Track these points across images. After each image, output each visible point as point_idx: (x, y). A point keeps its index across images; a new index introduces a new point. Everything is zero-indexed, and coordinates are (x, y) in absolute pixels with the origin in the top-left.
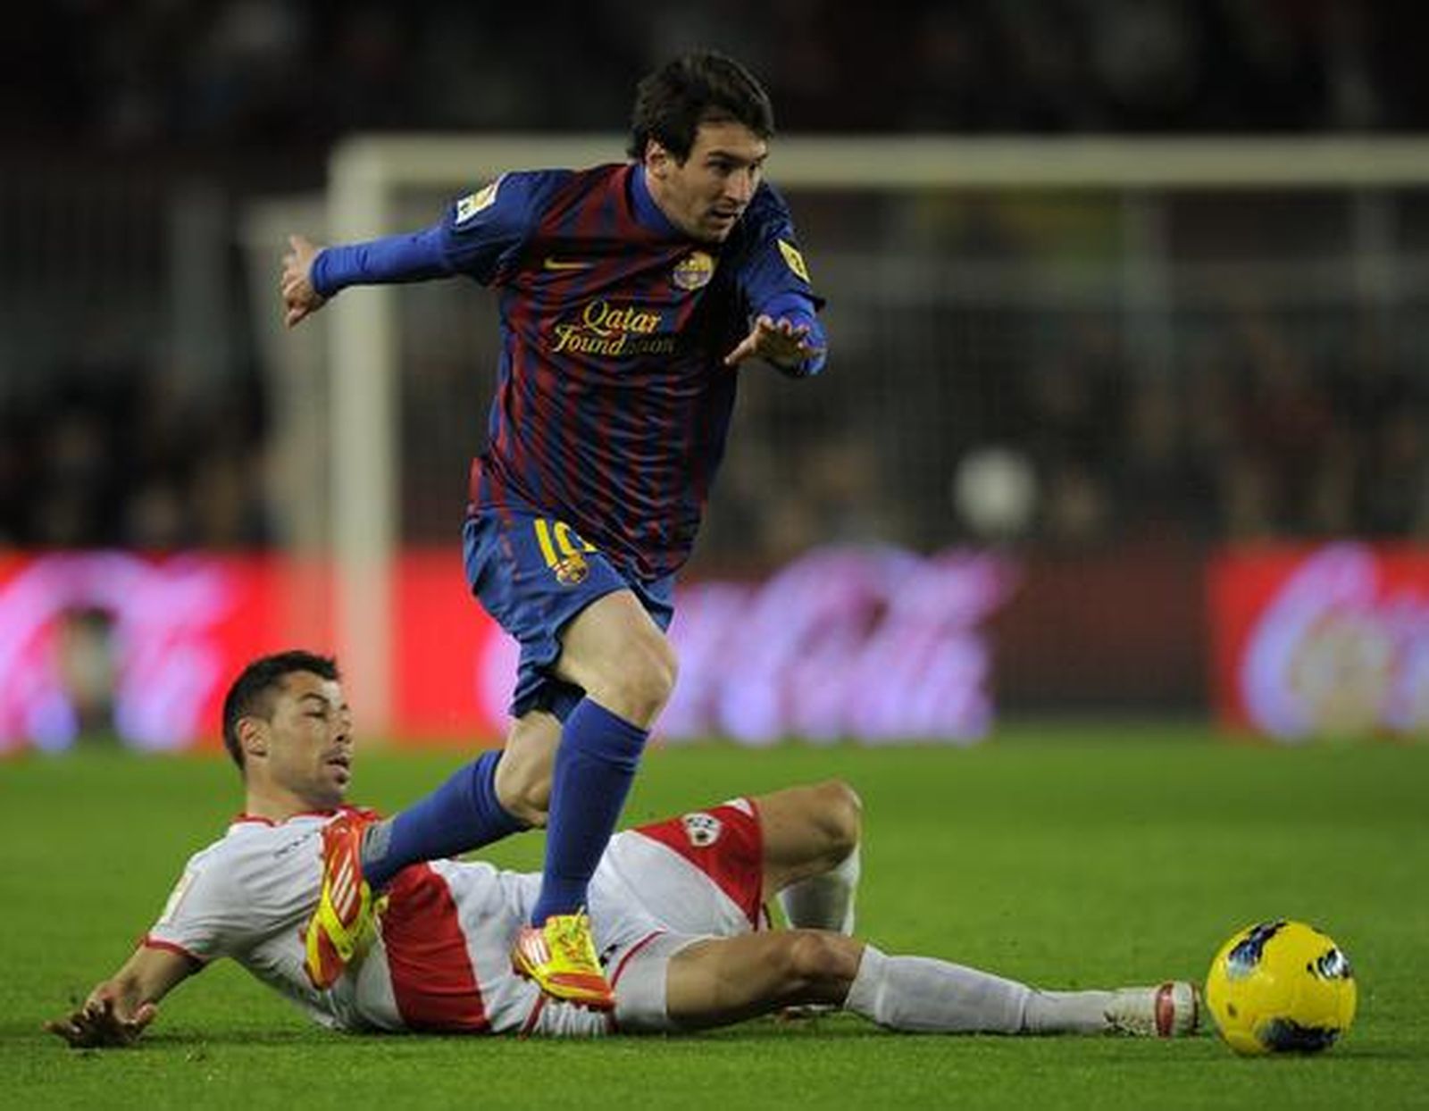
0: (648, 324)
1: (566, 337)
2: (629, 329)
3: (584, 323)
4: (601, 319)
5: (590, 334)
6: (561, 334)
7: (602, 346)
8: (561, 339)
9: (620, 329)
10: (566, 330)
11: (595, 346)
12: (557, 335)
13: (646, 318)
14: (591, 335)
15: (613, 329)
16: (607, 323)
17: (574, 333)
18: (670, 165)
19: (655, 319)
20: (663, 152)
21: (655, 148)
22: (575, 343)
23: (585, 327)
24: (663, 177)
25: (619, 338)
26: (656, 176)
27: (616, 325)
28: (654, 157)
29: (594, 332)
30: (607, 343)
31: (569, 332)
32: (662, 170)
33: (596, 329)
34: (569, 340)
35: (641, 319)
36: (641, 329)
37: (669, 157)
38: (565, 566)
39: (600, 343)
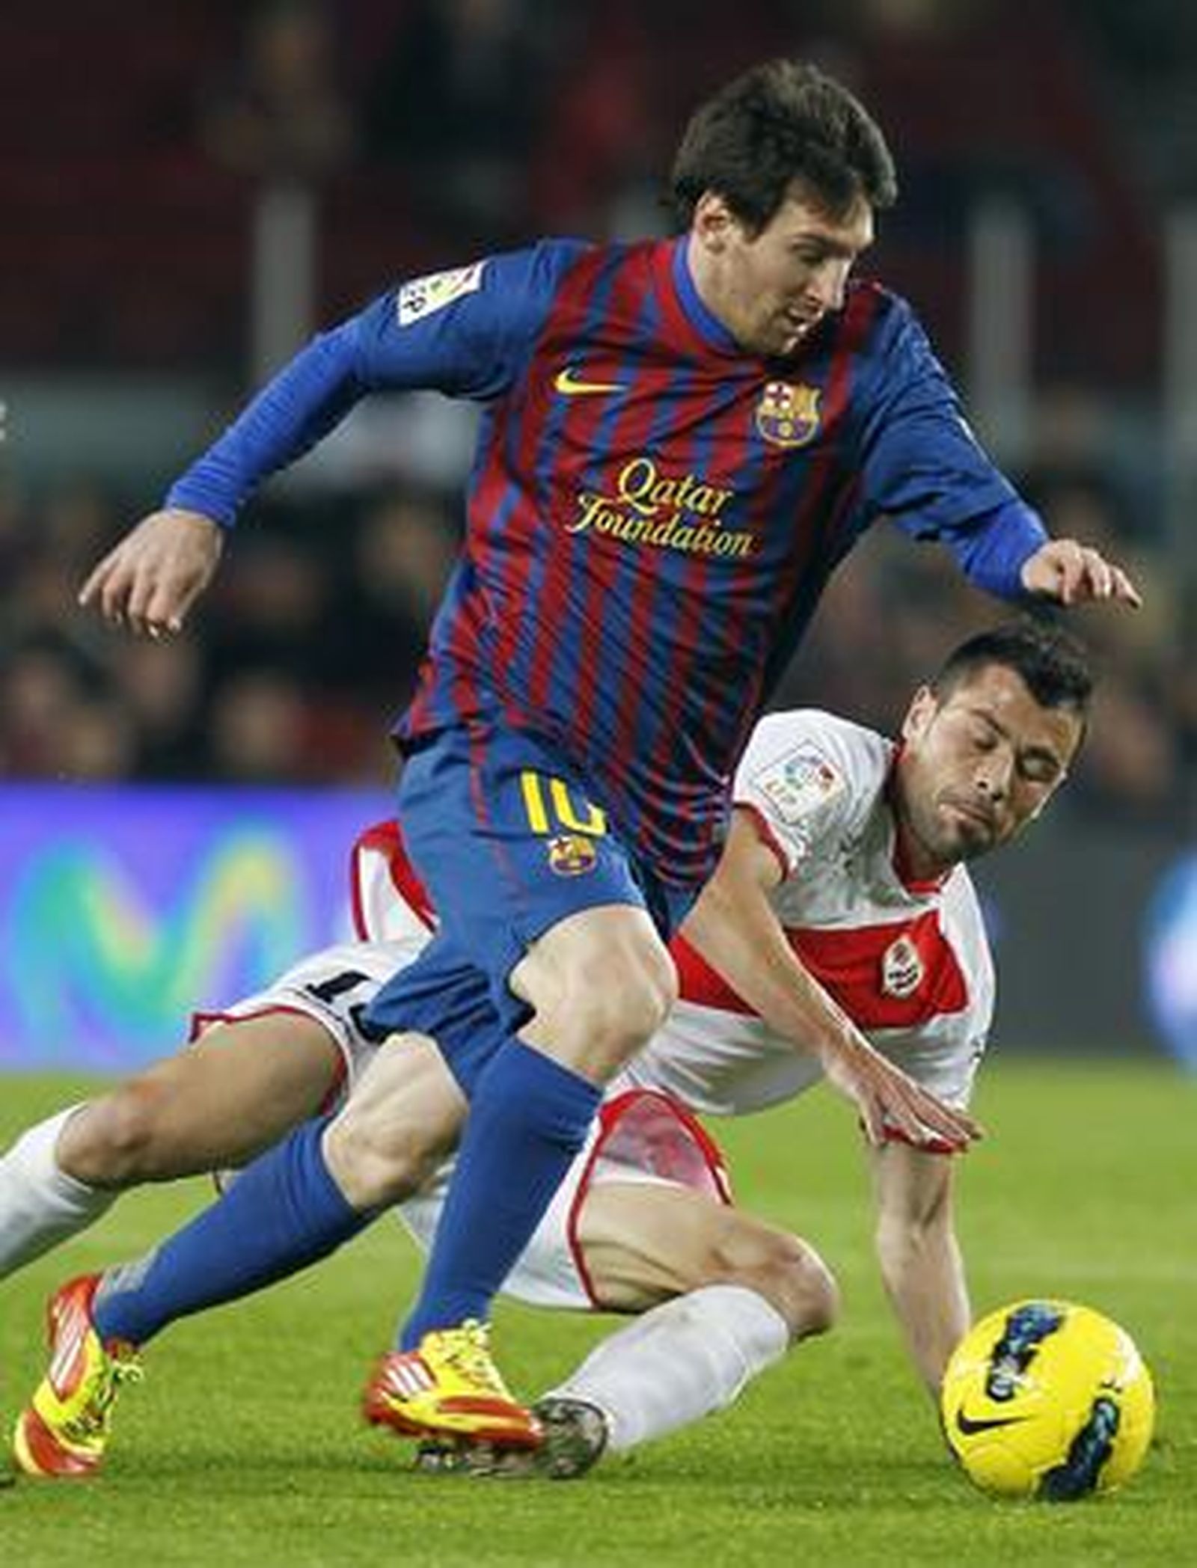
0: (712, 501)
1: (593, 510)
2: (685, 506)
3: (619, 494)
4: (645, 488)
5: (629, 511)
6: (586, 506)
7: (644, 529)
8: (584, 514)
9: (673, 505)
10: (593, 502)
11: (632, 529)
12: (581, 507)
13: (709, 492)
14: (626, 512)
15: (661, 505)
16: (653, 497)
17: (603, 508)
18: (733, 233)
19: (722, 497)
20: (724, 213)
21: (712, 205)
22: (604, 522)
23: (620, 500)
24: (718, 248)
25: (669, 519)
26: (709, 247)
27: (665, 499)
28: (709, 220)
29: (635, 510)
30: (651, 525)
31: (597, 505)
32: (718, 238)
33: (637, 505)
34: (596, 517)
35: (702, 495)
36: (702, 507)
37: (732, 221)
38: (567, 844)
39: (641, 524)
